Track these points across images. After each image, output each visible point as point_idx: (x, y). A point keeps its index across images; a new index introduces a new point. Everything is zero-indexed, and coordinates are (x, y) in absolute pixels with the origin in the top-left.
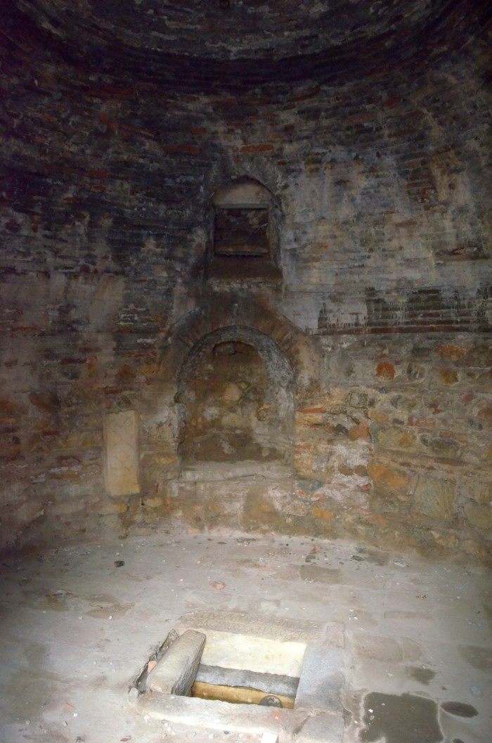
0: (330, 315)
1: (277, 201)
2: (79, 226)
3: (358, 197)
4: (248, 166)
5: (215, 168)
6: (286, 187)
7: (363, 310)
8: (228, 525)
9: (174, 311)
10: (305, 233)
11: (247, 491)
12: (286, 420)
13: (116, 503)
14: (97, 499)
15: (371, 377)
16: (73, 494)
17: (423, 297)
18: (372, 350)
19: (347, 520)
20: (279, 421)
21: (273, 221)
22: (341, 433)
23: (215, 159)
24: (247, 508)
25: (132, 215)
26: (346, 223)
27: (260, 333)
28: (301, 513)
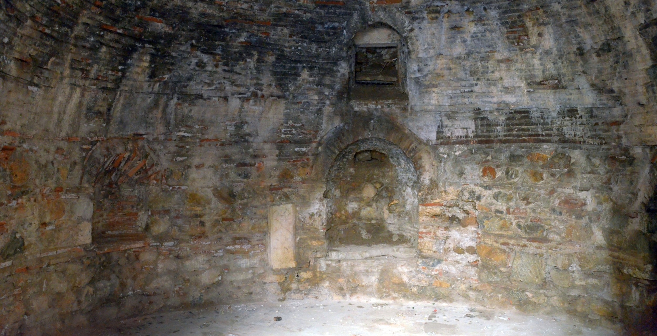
0: (446, 130)
1: (405, 40)
2: (250, 62)
3: (469, 39)
4: (381, 14)
5: (355, 15)
6: (412, 30)
7: (471, 125)
8: (365, 293)
9: (324, 126)
10: (426, 65)
11: (380, 268)
12: (411, 212)
13: (276, 274)
14: (262, 271)
15: (477, 177)
16: (244, 266)
17: (518, 116)
18: (479, 157)
19: (461, 288)
20: (407, 213)
21: (401, 56)
22: (454, 222)
23: (355, 9)
24: (381, 281)
25: (290, 52)
26: (459, 58)
27: (391, 144)
28: (424, 284)
